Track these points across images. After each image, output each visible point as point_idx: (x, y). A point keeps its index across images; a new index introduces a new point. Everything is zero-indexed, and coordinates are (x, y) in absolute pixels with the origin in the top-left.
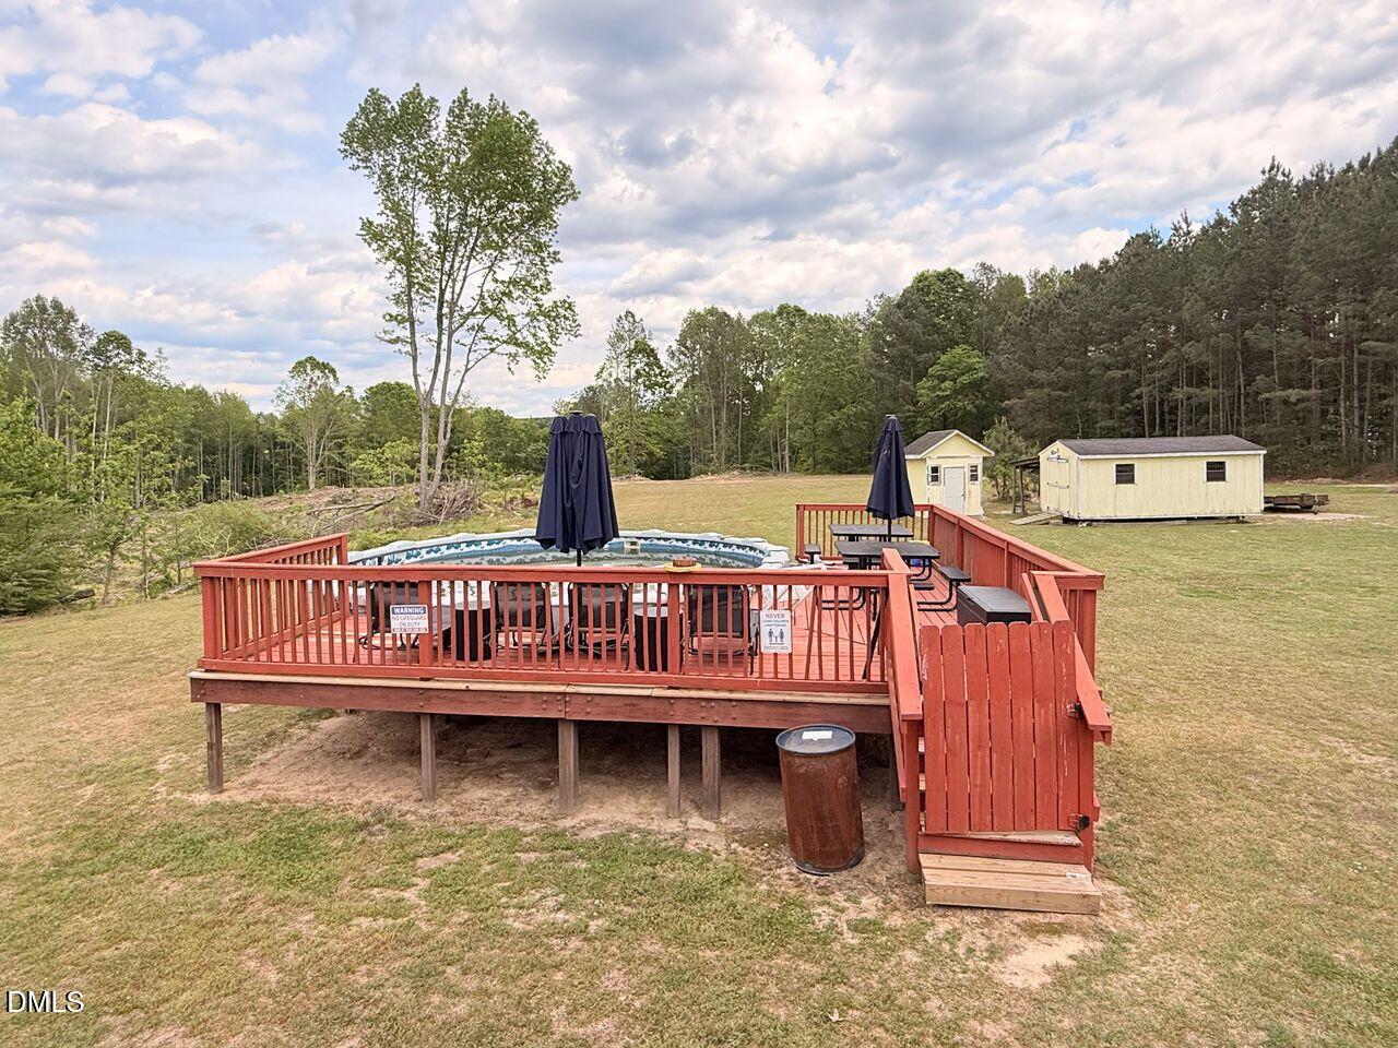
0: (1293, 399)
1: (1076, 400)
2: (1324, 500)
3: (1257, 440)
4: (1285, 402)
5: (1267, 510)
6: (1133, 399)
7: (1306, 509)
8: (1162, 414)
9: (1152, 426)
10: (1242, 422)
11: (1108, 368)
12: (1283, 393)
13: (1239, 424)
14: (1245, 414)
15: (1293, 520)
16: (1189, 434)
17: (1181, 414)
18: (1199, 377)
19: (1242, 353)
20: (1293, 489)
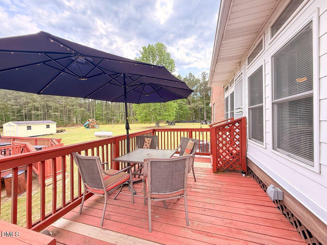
0: (56, 114)
1: (3, 112)
2: (65, 130)
3: (55, 121)
4: (55, 115)
5: (57, 132)
6: (21, 113)
7: (62, 132)
8: (28, 116)
9: (26, 118)
10: (47, 118)
11: (13, 105)
12: (54, 113)
13: (46, 118)
14: (47, 117)
15: (61, 134)
16: (35, 120)
17: (33, 116)
18: (37, 109)
19: (46, 106)
20: (60, 129)
